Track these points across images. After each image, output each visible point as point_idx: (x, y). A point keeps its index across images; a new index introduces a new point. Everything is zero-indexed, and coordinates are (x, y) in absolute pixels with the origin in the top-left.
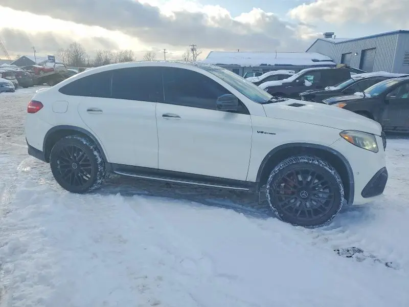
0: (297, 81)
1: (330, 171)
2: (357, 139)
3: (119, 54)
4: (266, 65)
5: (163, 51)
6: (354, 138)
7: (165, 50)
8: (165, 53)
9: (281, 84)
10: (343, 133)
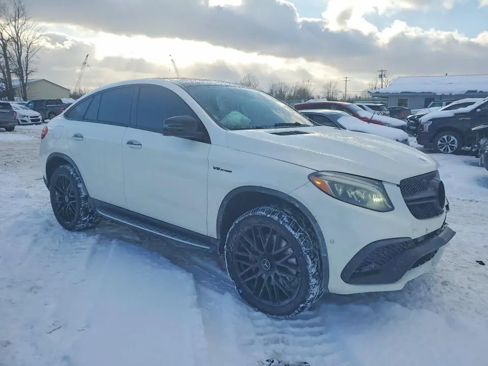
0: (478, 110)
1: (293, 233)
2: (335, 185)
3: (294, 86)
4: (476, 91)
5: (345, 79)
6: (332, 183)
7: (346, 78)
8: (346, 81)
9: (453, 115)
10: (315, 176)
